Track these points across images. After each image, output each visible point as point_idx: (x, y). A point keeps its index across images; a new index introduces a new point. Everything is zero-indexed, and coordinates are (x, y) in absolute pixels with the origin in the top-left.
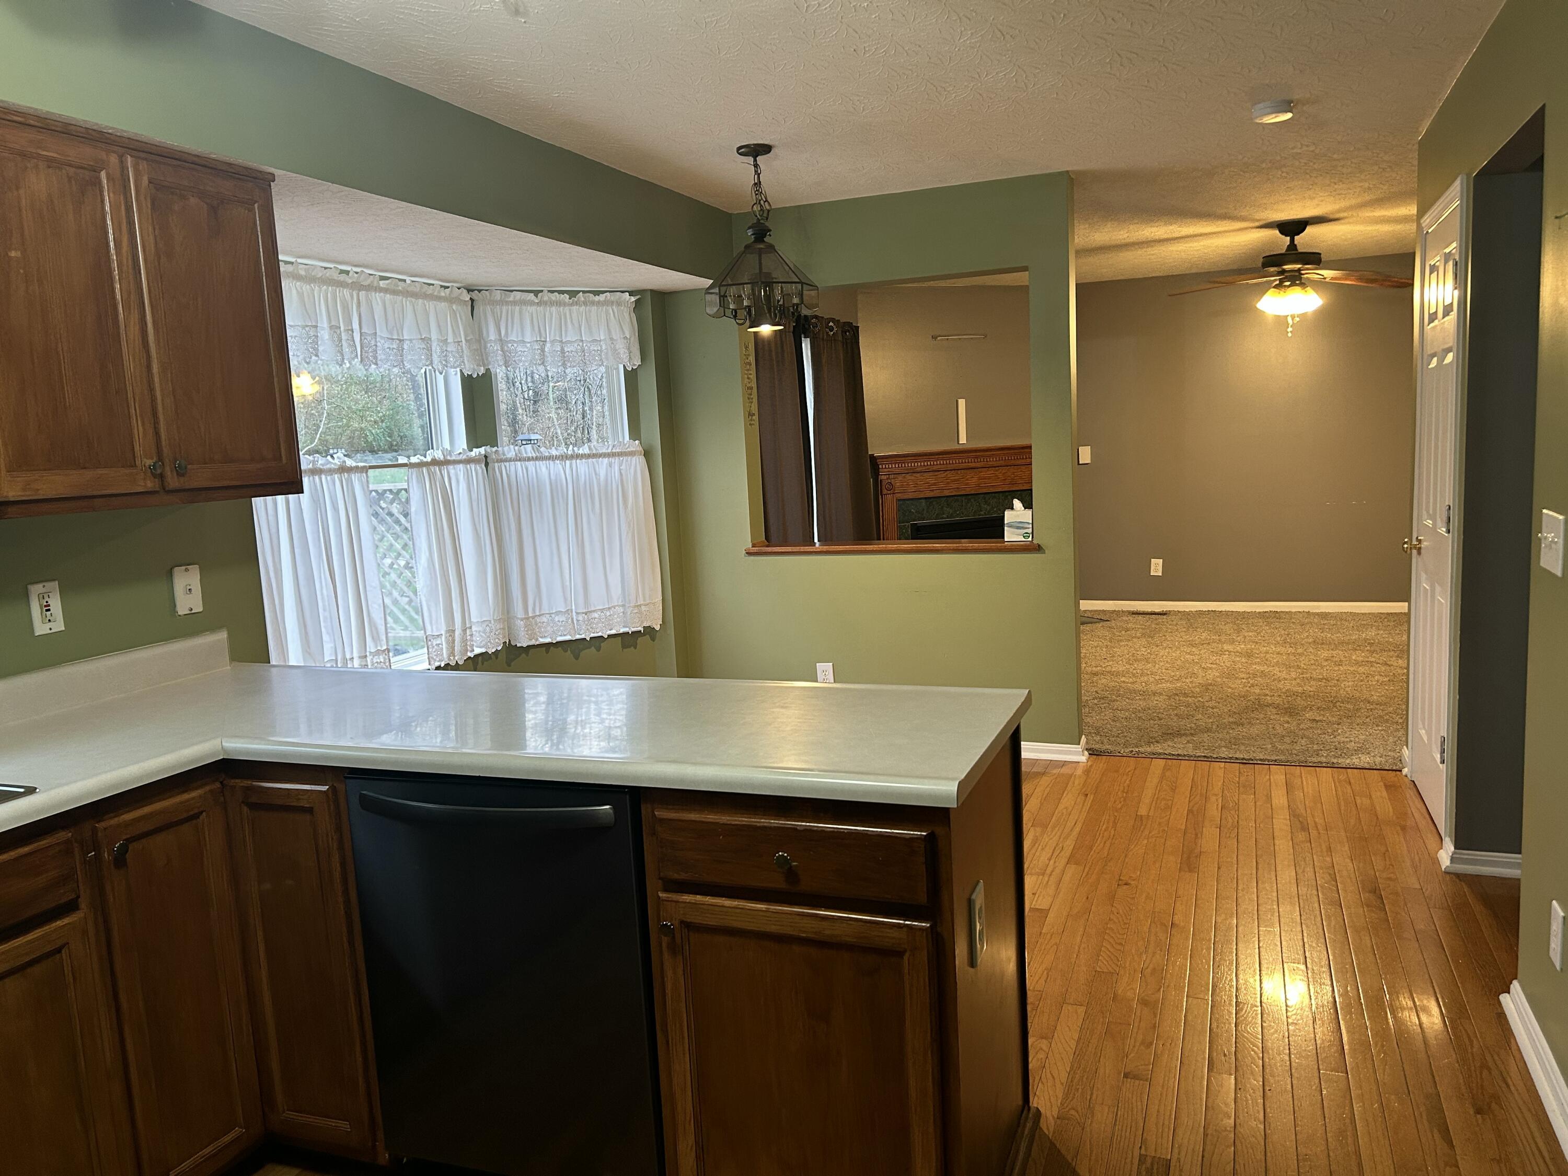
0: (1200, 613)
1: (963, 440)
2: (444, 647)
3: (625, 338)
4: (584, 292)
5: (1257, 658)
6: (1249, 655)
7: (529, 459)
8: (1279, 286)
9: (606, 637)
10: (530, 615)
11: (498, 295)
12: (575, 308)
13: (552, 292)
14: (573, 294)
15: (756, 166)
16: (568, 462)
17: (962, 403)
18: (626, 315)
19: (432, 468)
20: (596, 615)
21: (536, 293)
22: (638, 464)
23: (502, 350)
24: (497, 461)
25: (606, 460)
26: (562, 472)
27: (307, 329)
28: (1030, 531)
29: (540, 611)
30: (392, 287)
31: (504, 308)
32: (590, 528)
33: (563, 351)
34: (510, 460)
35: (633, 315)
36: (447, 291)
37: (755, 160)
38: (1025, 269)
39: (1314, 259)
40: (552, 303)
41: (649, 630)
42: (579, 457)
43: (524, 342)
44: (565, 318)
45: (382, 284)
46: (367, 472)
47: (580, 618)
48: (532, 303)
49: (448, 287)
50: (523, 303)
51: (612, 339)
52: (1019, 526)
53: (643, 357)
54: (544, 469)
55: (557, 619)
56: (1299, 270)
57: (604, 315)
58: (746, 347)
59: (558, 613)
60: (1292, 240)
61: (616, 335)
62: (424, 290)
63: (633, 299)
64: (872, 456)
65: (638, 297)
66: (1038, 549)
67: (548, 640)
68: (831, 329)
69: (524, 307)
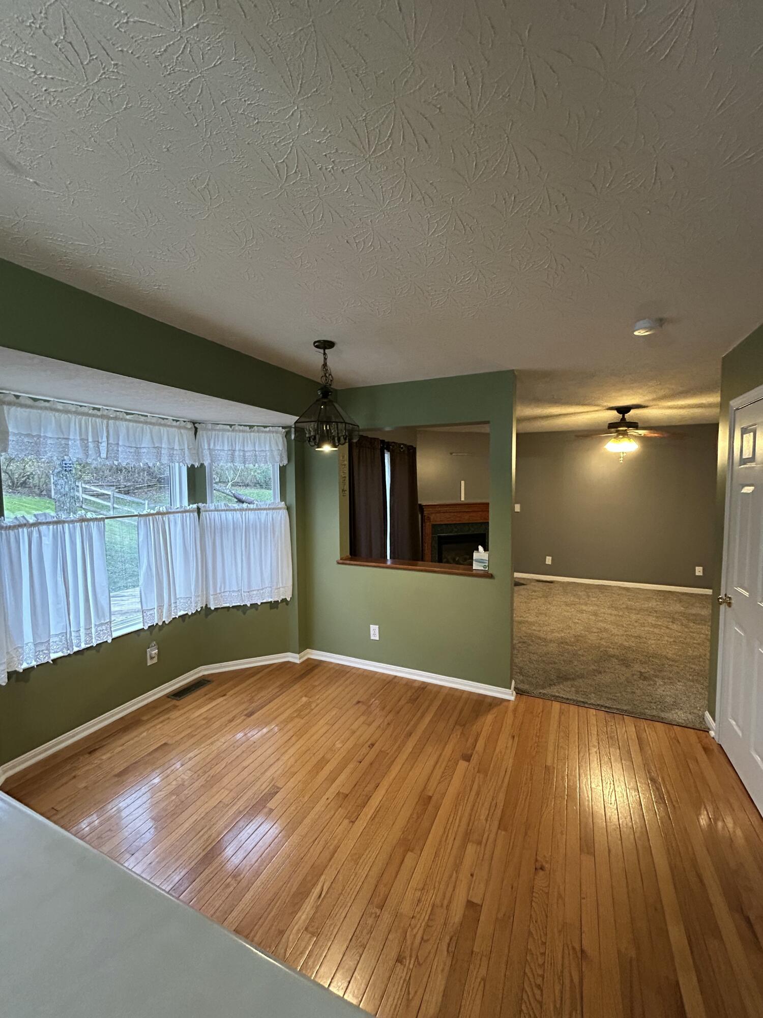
0: (569, 583)
1: (463, 499)
2: (156, 615)
3: (279, 450)
4: (257, 426)
5: (600, 617)
6: (595, 614)
7: (222, 510)
8: (616, 437)
9: (259, 604)
10: (218, 592)
11: (210, 426)
12: (252, 434)
13: (241, 425)
14: (251, 427)
15: (325, 354)
16: (244, 512)
17: (463, 482)
18: (281, 439)
19: (157, 516)
20: (255, 592)
21: (231, 426)
22: (284, 514)
23: (210, 454)
24: (205, 511)
25: (265, 512)
26: (240, 519)
27: (60, 440)
28: (487, 564)
29: (224, 589)
30: (136, 419)
31: (214, 433)
32: (254, 548)
33: (244, 456)
34: (212, 511)
35: (285, 439)
36: (178, 422)
37: (324, 351)
38: (488, 422)
39: (635, 425)
40: (240, 431)
41: (284, 600)
42: (250, 509)
43: (223, 450)
44: (247, 439)
45: (128, 417)
46: (104, 521)
47: (245, 594)
48: (229, 431)
49: (178, 421)
50: (224, 430)
51: (272, 450)
52: (480, 561)
53: (289, 460)
54: (230, 515)
55: (233, 594)
56: (626, 430)
57: (268, 438)
58: (343, 457)
59: (234, 591)
60: (624, 416)
61: (274, 448)
62: (159, 421)
63: (284, 430)
64: (420, 505)
65: (287, 430)
66: (491, 576)
67: (227, 605)
68: (402, 448)
69: (225, 433)
